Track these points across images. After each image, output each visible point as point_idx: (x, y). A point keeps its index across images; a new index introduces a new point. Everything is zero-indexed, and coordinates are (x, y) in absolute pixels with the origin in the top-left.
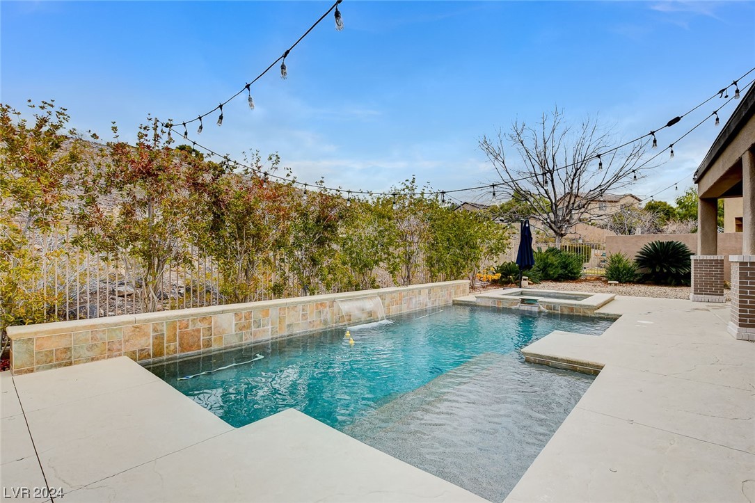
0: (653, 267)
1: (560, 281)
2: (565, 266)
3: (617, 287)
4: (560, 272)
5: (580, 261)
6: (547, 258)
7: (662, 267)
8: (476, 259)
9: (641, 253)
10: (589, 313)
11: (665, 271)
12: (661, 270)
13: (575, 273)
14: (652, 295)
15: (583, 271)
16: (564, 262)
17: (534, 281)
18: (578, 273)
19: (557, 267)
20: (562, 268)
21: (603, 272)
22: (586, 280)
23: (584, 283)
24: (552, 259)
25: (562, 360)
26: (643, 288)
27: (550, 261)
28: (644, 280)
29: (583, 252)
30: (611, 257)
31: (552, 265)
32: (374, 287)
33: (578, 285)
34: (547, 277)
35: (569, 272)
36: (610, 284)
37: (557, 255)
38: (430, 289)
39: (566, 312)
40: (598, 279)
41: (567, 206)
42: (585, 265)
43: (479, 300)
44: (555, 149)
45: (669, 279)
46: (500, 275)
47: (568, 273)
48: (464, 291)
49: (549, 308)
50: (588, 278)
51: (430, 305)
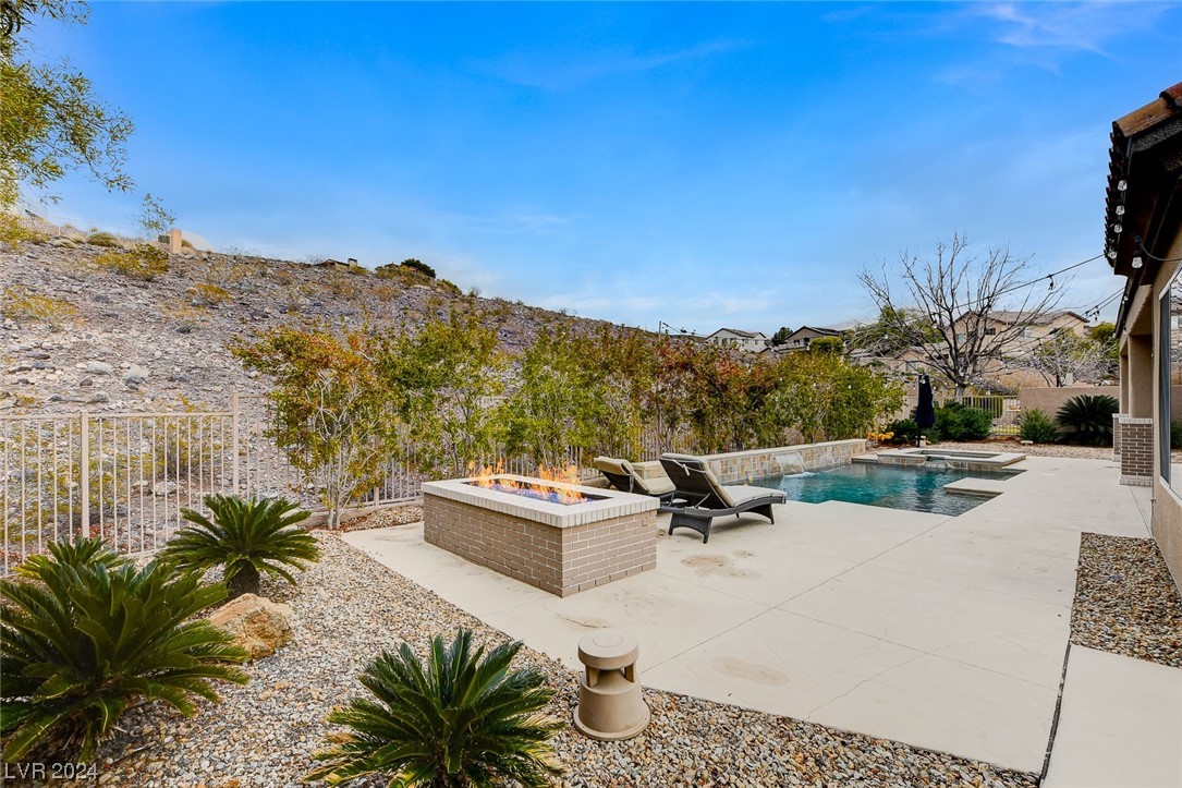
0: (1078, 425)
1: (964, 442)
2: (969, 423)
3: (1032, 448)
4: (964, 430)
5: (988, 418)
6: (947, 414)
7: (1088, 425)
8: (870, 417)
9: (1063, 408)
10: (997, 470)
11: (1091, 429)
12: (1087, 429)
13: (982, 432)
14: (1072, 456)
15: (992, 430)
16: (968, 420)
17: (933, 441)
18: (986, 431)
19: (959, 425)
20: (966, 426)
21: (1015, 430)
22: (995, 440)
23: (993, 444)
24: (952, 416)
25: (975, 491)
26: (1063, 449)
27: (950, 418)
28: (1068, 440)
29: (992, 408)
30: (1027, 413)
31: (953, 422)
32: (785, 445)
33: (985, 445)
34: (946, 437)
35: (975, 430)
36: (1024, 444)
37: (959, 411)
38: (834, 447)
39: (974, 469)
40: (1011, 439)
41: (971, 352)
42: (994, 421)
43: (881, 458)
44: (955, 282)
45: (1097, 440)
46: (893, 434)
47: (974, 432)
48: (861, 450)
49: (955, 465)
50: (998, 438)
51: (833, 462)
